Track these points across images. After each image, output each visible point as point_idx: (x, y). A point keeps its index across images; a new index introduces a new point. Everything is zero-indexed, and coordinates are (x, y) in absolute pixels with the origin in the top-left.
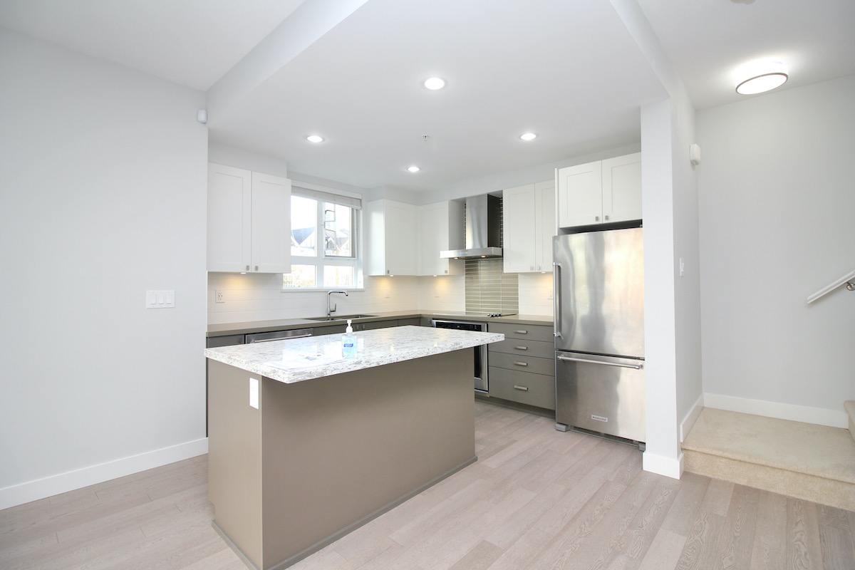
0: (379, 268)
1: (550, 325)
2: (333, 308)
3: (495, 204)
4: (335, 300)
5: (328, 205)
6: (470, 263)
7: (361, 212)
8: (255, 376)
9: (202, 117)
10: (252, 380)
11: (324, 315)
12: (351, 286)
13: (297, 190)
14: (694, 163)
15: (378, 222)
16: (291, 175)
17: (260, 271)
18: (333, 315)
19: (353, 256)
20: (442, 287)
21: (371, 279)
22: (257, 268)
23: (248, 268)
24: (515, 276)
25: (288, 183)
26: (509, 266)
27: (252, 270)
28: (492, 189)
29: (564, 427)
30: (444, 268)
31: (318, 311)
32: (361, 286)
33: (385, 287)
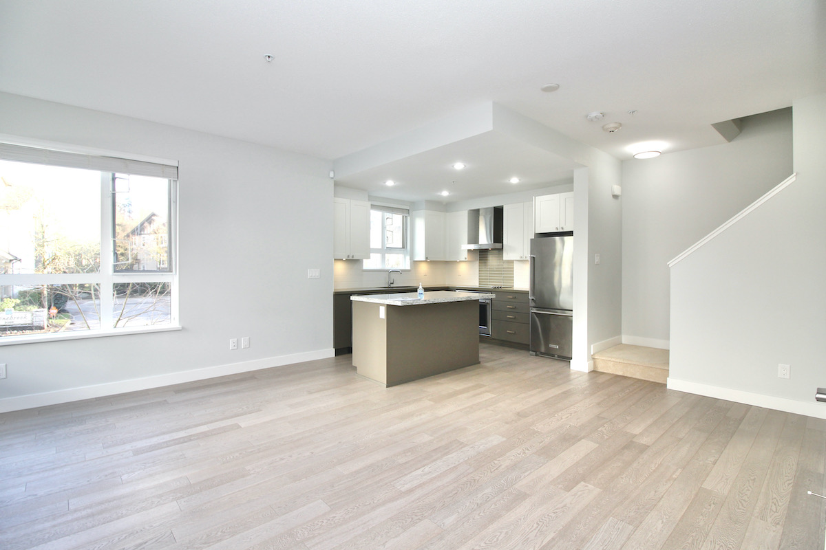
0: (420, 255)
1: (527, 293)
2: (392, 282)
3: (498, 213)
4: (393, 276)
5: (387, 215)
6: (482, 254)
7: (409, 218)
8: (382, 305)
9: (332, 175)
10: (381, 307)
11: (387, 286)
12: (403, 268)
13: (374, 207)
14: (615, 197)
15: (420, 225)
16: (370, 198)
17: (355, 258)
18: (392, 286)
19: (403, 248)
20: (463, 269)
21: (415, 263)
22: (353, 257)
23: (348, 256)
24: (511, 262)
25: (369, 204)
26: (507, 256)
27: (351, 258)
28: (497, 204)
29: (534, 353)
30: (464, 255)
31: (381, 283)
32: (408, 267)
33: (424, 268)
